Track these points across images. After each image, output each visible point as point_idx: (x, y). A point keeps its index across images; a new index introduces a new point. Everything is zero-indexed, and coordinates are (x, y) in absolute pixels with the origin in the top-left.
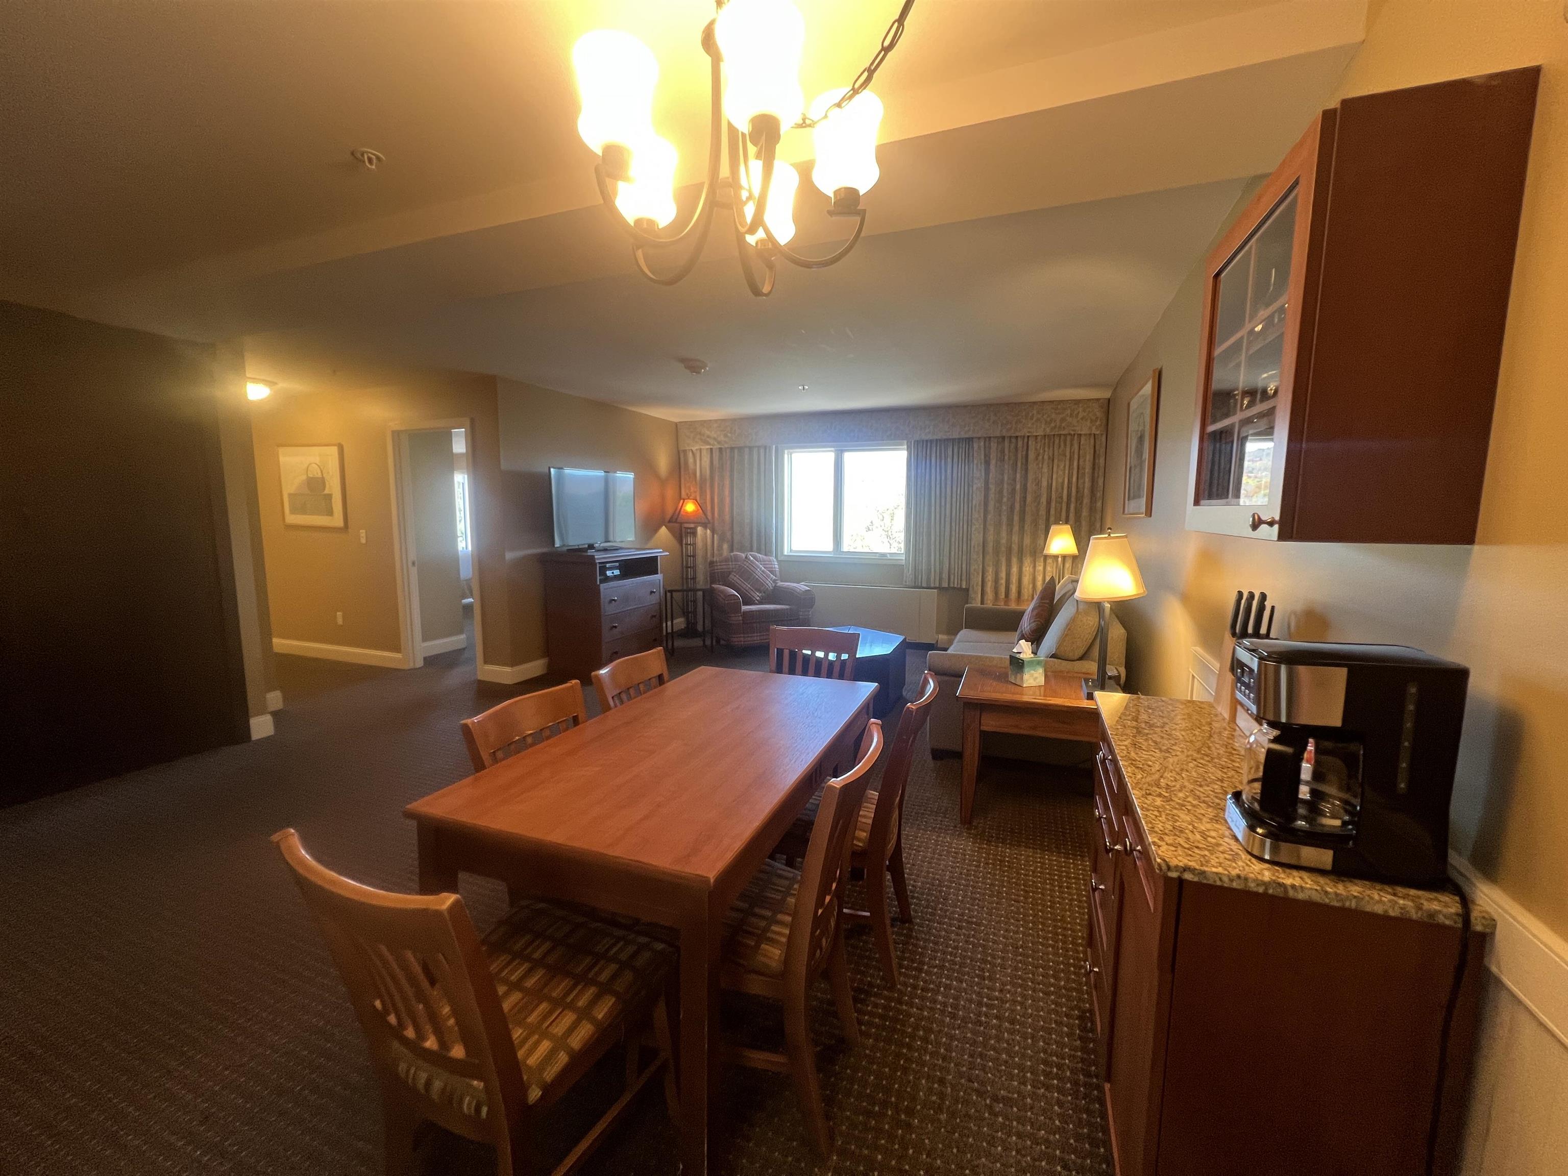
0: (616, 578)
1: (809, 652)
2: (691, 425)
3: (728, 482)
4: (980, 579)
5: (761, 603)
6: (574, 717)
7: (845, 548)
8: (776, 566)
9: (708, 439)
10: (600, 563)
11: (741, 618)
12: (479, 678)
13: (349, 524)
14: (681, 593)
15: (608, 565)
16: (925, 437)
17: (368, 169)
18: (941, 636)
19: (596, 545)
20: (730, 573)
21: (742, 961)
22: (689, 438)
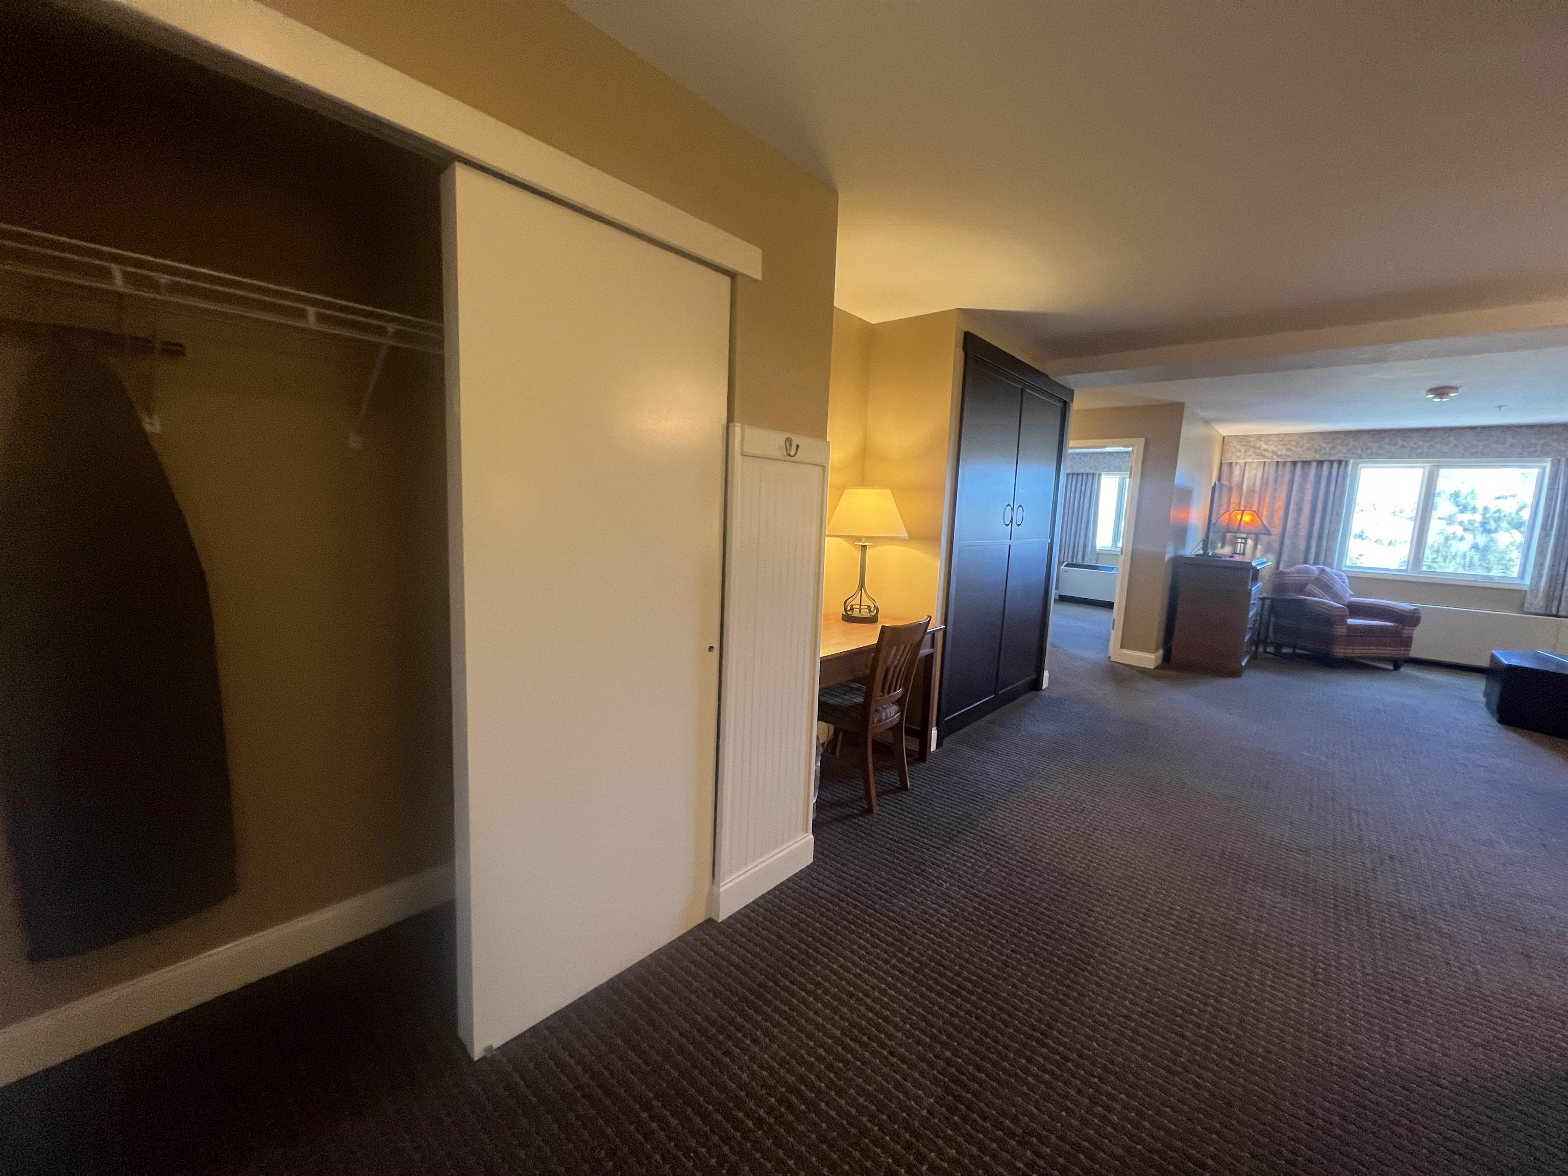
8: (1347, 581)
9: (1262, 453)
11: (1347, 630)
22: (1240, 451)
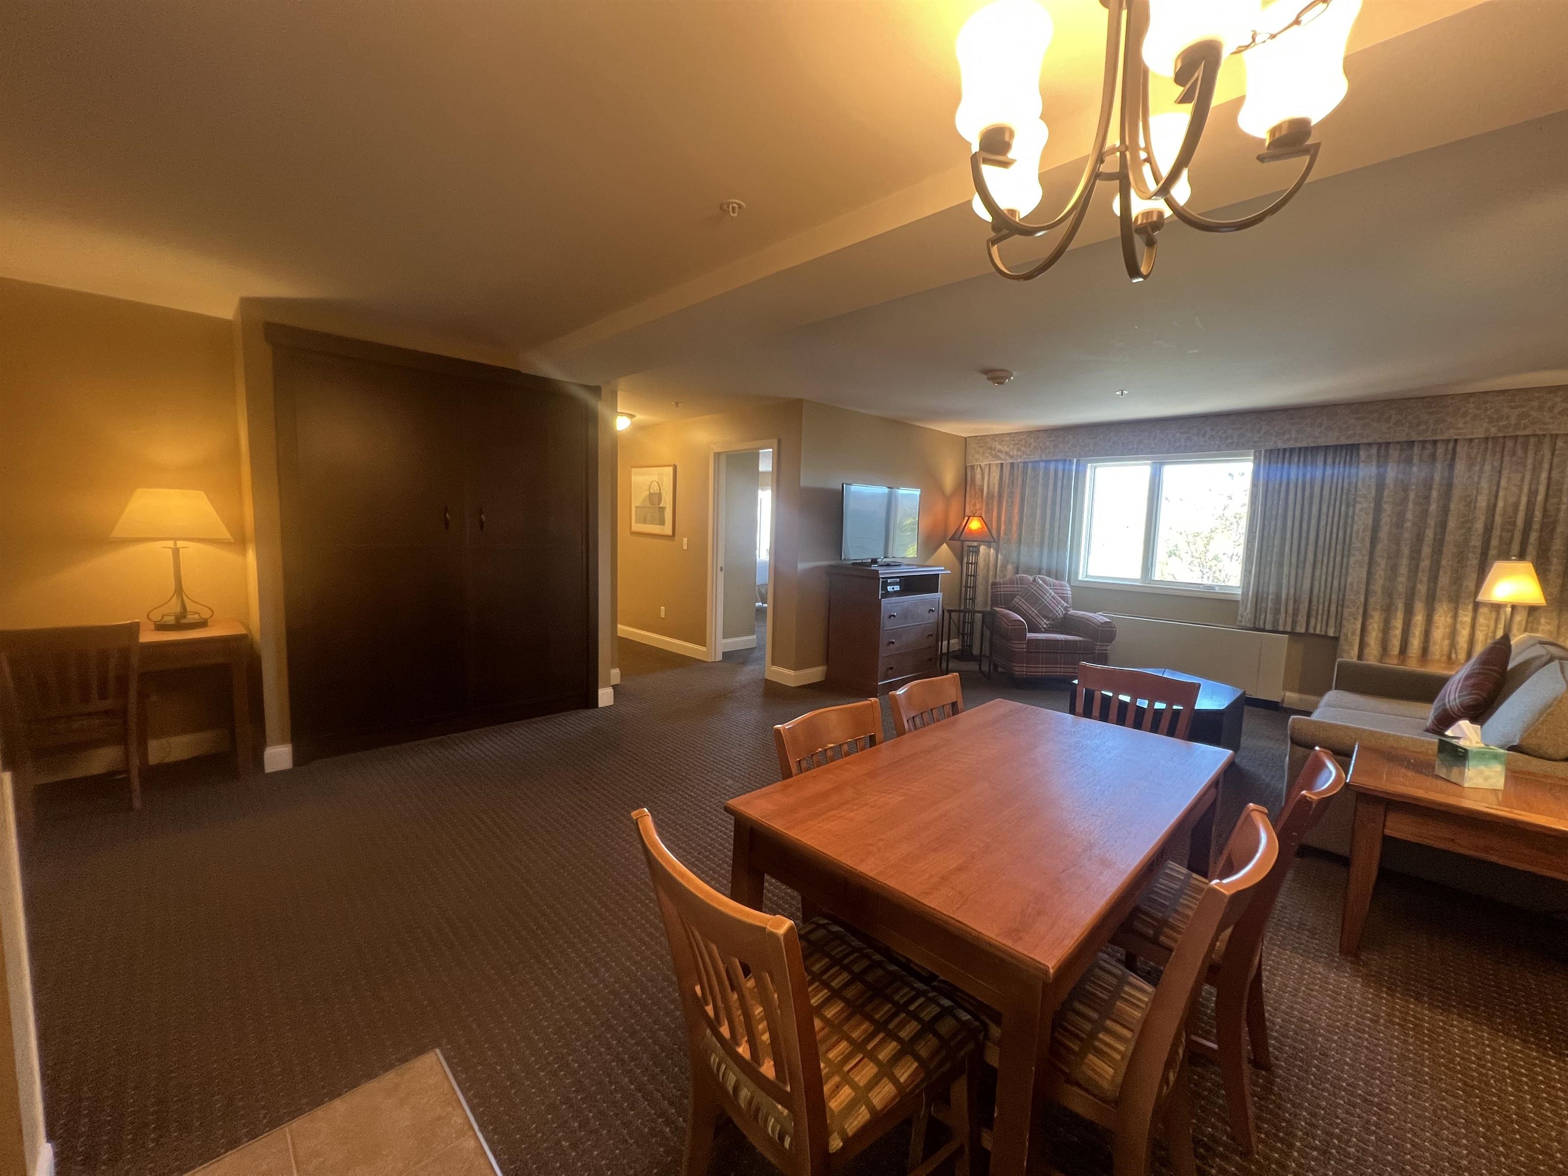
0: (896, 594)
1: (1111, 694)
2: (982, 440)
3: (1018, 499)
4: (1359, 626)
5: (1047, 631)
6: (870, 736)
7: (1157, 576)
8: (1069, 592)
9: (998, 454)
10: (883, 578)
11: (1025, 646)
12: (767, 678)
13: (676, 532)
14: (957, 614)
15: (889, 581)
16: (1281, 445)
17: (732, 217)
18: (1288, 694)
19: (879, 560)
20: (1014, 596)
21: (1064, 1068)
22: (979, 453)
